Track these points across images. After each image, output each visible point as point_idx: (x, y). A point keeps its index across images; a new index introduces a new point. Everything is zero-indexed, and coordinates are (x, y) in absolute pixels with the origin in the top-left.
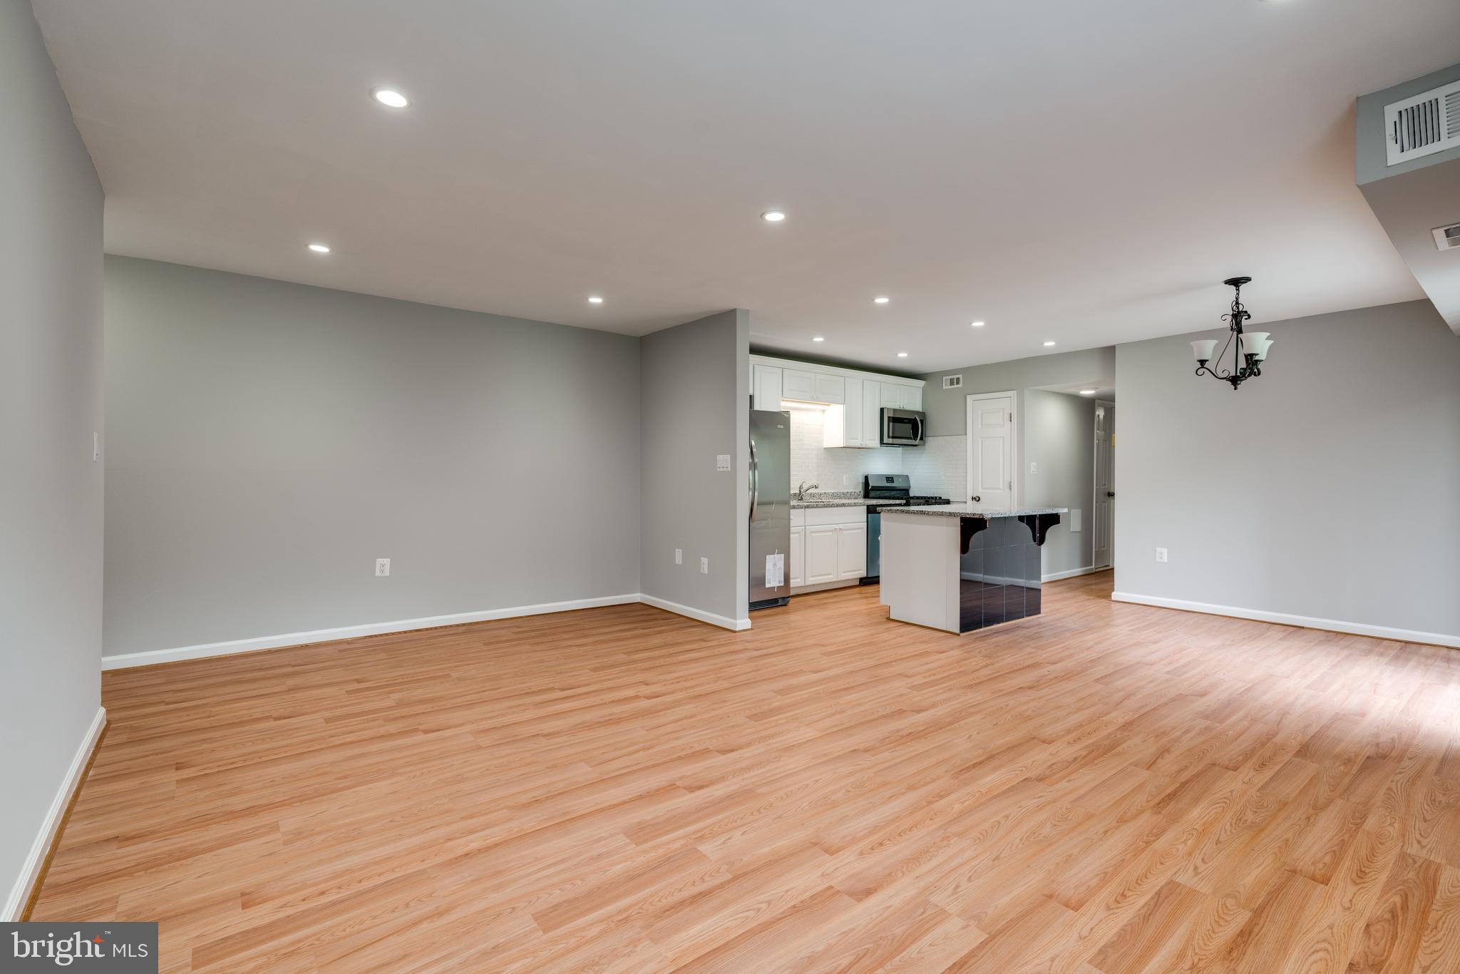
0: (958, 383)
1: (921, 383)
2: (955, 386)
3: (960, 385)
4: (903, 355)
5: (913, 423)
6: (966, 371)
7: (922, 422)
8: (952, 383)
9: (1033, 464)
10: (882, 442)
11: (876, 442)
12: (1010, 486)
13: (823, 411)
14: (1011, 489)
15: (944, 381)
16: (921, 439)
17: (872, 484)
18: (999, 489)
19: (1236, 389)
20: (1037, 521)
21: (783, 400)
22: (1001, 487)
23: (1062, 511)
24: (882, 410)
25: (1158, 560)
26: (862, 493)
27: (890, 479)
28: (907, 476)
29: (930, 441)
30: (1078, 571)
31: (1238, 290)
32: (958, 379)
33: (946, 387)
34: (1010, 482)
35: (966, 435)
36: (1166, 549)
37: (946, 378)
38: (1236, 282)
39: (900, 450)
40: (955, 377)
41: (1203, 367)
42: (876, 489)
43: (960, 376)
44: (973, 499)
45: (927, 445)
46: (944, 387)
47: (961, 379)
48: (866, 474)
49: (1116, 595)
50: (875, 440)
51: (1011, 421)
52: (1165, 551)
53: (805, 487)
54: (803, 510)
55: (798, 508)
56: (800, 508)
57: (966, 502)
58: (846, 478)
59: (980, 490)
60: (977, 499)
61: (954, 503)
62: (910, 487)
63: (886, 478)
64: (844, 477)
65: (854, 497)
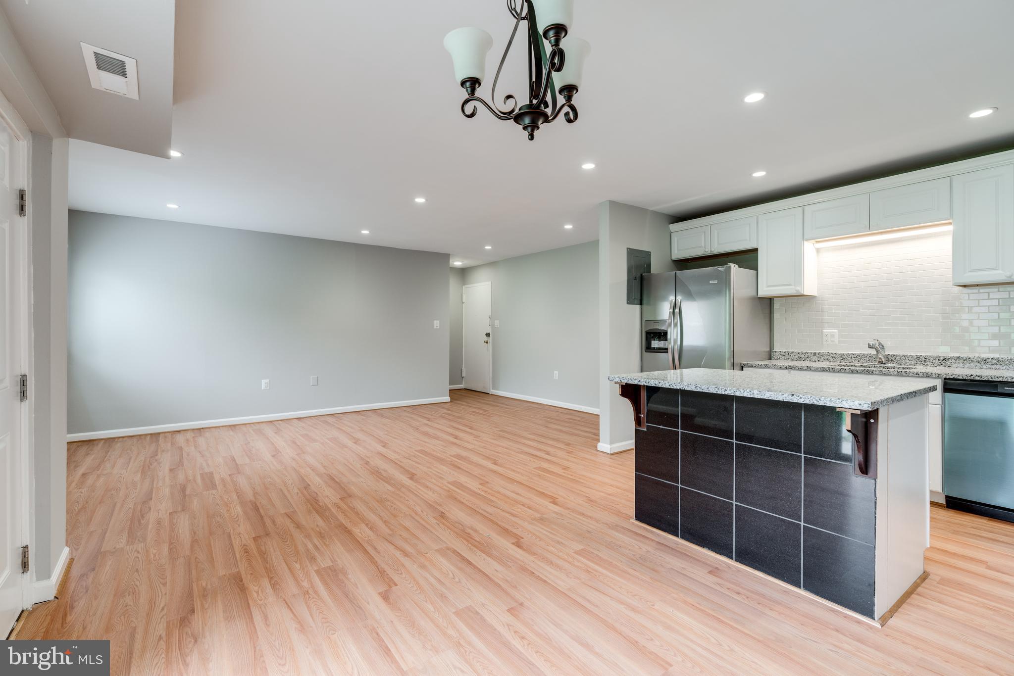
19: (532, 137)
54: (786, 371)
55: (775, 368)
56: (778, 369)
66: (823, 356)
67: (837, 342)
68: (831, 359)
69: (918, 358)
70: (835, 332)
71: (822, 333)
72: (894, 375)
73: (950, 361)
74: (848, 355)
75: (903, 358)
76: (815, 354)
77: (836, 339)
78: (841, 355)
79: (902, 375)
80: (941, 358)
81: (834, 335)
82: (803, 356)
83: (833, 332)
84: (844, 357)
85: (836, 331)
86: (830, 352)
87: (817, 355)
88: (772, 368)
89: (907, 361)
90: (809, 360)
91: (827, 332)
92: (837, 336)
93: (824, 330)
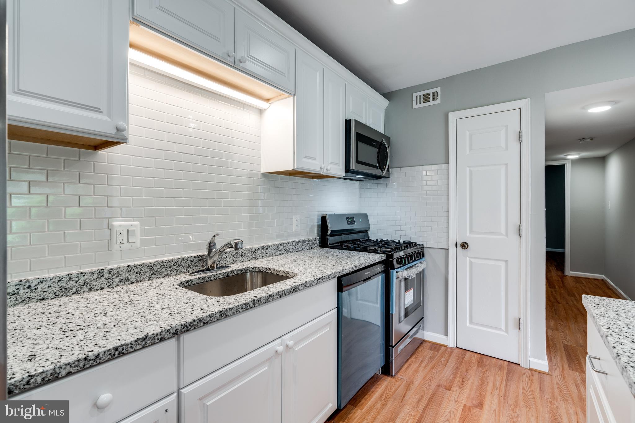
0: (435, 98)
1: (385, 104)
2: (431, 103)
3: (438, 101)
5: (381, 146)
6: (447, 82)
8: (426, 100)
10: (347, 169)
11: (339, 169)
12: (521, 230)
13: (261, 112)
14: (520, 235)
15: (415, 99)
16: (388, 168)
17: (331, 227)
18: (500, 234)
22: (503, 231)
24: (348, 123)
26: (320, 240)
27: (350, 219)
28: (366, 215)
32: (435, 94)
33: (419, 105)
35: (447, 163)
37: (419, 95)
40: (430, 91)
42: (335, 233)
43: (438, 90)
44: (458, 245)
45: (393, 177)
46: (415, 106)
47: (439, 94)
48: (324, 213)
50: (339, 165)
51: (520, 141)
53: (220, 243)
57: (448, 249)
58: (297, 220)
59: (468, 234)
60: (465, 246)
61: (428, 249)
62: (369, 228)
63: (347, 218)
64: (294, 218)
65: (308, 247)
66: (118, 274)
67: (138, 244)
68: (133, 277)
70: (136, 226)
71: (110, 228)
73: (258, 252)
74: (161, 264)
76: (101, 274)
77: (137, 238)
80: (253, 250)
81: (132, 231)
82: (72, 283)
83: (130, 225)
84: (156, 268)
85: (135, 221)
86: (132, 264)
87: (106, 275)
90: (87, 290)
91: (118, 226)
92: (138, 233)
93: (114, 223)
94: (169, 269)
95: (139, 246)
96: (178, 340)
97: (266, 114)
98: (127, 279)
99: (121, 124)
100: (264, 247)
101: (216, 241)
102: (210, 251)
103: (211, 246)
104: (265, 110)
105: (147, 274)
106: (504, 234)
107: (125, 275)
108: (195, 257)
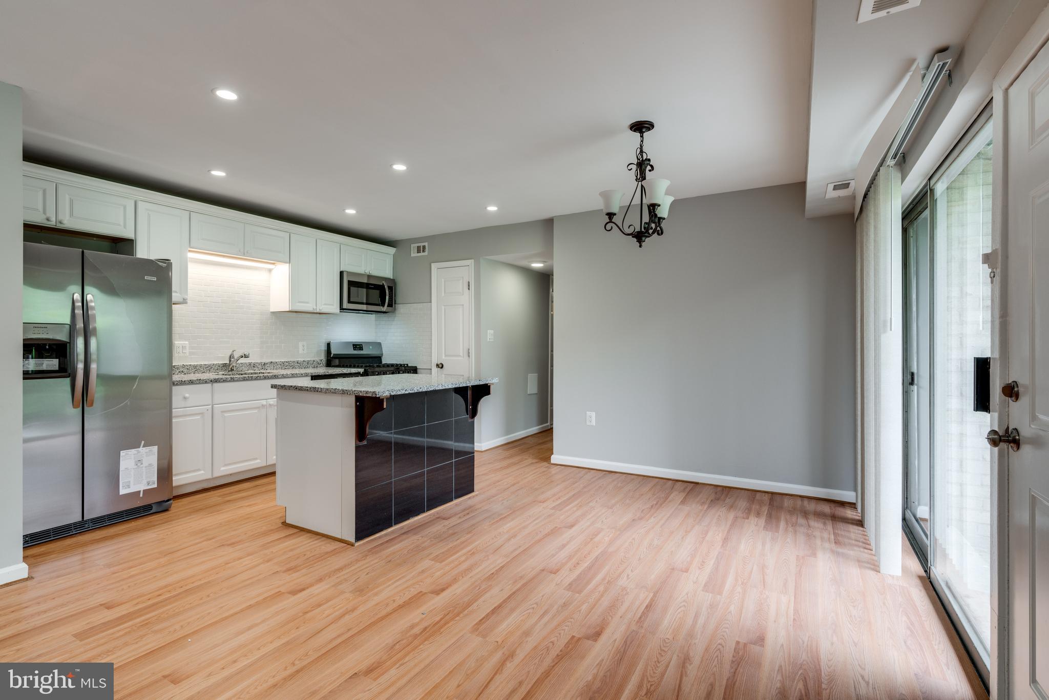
0: (424, 251)
1: (392, 250)
2: (422, 254)
3: (426, 253)
4: (351, 212)
5: (381, 288)
6: (431, 239)
7: (390, 288)
8: (419, 251)
9: (490, 332)
10: (342, 309)
11: (335, 308)
12: (469, 353)
13: (270, 270)
14: (469, 356)
15: (412, 248)
16: (390, 305)
17: (335, 351)
18: (460, 356)
19: (640, 246)
20: (469, 393)
21: (189, 251)
22: (461, 354)
23: (494, 381)
24: (341, 273)
25: (588, 423)
26: (324, 362)
27: (358, 346)
28: (380, 344)
29: (401, 309)
30: (534, 429)
31: (642, 136)
32: (424, 247)
33: (414, 254)
34: (469, 349)
35: (431, 302)
36: (594, 413)
37: (414, 246)
38: (641, 127)
39: (373, 317)
40: (421, 244)
41: (611, 222)
42: (340, 357)
43: (426, 244)
44: (437, 365)
45: (397, 312)
47: (427, 247)
48: (328, 341)
49: (555, 459)
50: (333, 305)
51: (469, 289)
52: (593, 414)
53: (236, 356)
54: (209, 385)
55: (199, 383)
56: (203, 383)
57: (431, 369)
58: (303, 346)
59: (444, 357)
60: (440, 366)
61: (421, 370)
62: (382, 355)
63: (353, 345)
64: (300, 344)
65: (313, 366)
66: (178, 368)
68: (185, 371)
69: (250, 364)
70: (186, 344)
72: (290, 377)
74: (201, 366)
75: (241, 365)
77: (187, 351)
78: (195, 367)
79: (294, 377)
80: (263, 364)
81: (185, 347)
83: (184, 344)
84: (197, 368)
85: (187, 342)
86: (185, 364)
88: (197, 384)
89: (243, 367)
91: (178, 344)
92: (188, 348)
93: (176, 342)
94: (205, 369)
95: (188, 354)
96: (212, 385)
97: (273, 272)
98: (182, 371)
99: (186, 297)
100: (271, 362)
101: (234, 354)
102: (230, 361)
103: (231, 357)
104: (273, 269)
105: (193, 370)
106: (462, 356)
107: (181, 369)
108: (221, 364)
